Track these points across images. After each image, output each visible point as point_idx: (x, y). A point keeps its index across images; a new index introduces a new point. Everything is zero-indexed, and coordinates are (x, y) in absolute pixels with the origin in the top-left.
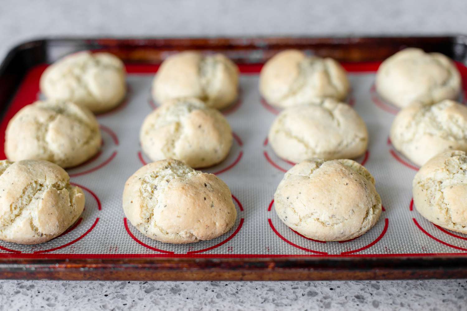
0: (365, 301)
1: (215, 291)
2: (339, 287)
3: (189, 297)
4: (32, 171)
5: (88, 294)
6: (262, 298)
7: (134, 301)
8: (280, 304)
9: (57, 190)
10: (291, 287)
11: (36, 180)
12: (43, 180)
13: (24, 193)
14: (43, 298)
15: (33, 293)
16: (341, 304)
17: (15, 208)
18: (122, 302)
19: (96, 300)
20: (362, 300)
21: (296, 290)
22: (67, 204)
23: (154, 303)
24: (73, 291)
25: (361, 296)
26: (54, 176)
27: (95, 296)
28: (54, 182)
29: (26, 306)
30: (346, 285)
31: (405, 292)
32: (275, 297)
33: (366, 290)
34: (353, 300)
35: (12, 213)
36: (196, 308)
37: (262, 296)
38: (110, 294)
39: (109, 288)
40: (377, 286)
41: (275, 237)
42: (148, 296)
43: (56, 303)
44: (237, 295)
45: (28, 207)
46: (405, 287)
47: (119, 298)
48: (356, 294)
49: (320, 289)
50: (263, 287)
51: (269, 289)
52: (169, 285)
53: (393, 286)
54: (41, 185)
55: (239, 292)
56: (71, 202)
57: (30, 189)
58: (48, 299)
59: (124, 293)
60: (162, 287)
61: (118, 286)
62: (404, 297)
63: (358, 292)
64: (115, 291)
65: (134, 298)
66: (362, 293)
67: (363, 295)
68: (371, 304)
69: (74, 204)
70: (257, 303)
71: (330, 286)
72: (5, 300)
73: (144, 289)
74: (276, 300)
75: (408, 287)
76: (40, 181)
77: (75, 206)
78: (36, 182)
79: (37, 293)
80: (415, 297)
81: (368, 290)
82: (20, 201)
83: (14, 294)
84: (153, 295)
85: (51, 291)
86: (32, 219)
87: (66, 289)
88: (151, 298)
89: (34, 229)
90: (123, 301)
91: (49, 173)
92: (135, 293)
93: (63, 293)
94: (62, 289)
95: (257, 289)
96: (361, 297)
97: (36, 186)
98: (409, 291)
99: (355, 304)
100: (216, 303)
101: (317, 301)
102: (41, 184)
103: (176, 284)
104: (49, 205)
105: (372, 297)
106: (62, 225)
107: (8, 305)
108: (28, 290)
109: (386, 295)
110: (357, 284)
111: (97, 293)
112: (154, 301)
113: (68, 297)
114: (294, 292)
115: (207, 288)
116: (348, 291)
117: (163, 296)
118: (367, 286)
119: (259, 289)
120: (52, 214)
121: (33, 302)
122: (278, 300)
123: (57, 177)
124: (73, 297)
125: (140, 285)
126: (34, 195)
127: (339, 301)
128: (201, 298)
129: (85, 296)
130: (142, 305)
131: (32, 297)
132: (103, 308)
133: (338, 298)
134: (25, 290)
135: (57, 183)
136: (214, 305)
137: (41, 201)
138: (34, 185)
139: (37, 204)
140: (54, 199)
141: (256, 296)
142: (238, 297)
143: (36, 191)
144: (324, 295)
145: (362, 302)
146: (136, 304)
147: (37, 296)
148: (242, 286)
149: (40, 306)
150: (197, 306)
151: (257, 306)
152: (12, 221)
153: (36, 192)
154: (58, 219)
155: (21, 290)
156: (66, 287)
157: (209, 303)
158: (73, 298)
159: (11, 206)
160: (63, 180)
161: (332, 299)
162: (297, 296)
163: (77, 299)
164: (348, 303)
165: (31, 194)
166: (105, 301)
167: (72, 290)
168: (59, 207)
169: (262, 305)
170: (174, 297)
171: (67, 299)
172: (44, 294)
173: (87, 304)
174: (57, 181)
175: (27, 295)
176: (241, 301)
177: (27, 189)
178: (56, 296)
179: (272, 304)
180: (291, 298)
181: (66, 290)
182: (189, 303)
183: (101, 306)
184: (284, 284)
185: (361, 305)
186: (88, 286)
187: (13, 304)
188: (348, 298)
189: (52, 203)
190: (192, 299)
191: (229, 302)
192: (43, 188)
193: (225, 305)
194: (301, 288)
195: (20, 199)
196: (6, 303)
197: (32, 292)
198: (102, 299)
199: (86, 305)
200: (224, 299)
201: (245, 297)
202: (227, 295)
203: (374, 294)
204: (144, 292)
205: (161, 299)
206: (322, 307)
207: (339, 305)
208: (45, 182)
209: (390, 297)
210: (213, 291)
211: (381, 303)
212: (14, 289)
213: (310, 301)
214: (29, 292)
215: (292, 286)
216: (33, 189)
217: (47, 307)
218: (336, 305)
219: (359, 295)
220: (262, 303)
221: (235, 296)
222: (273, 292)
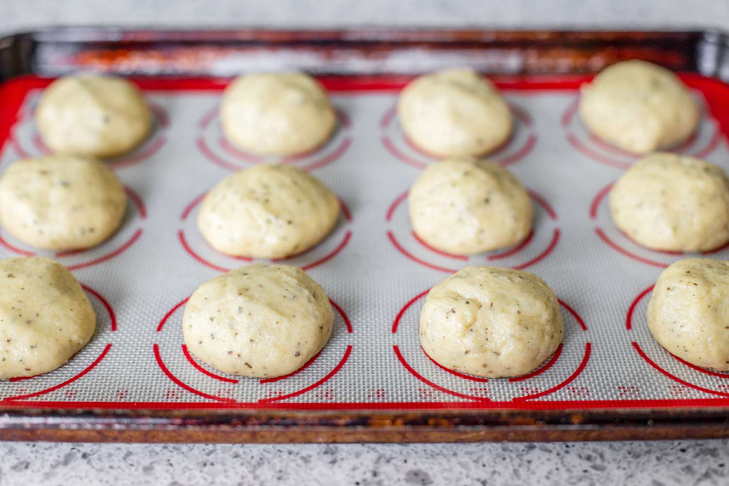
41: (402, 372)
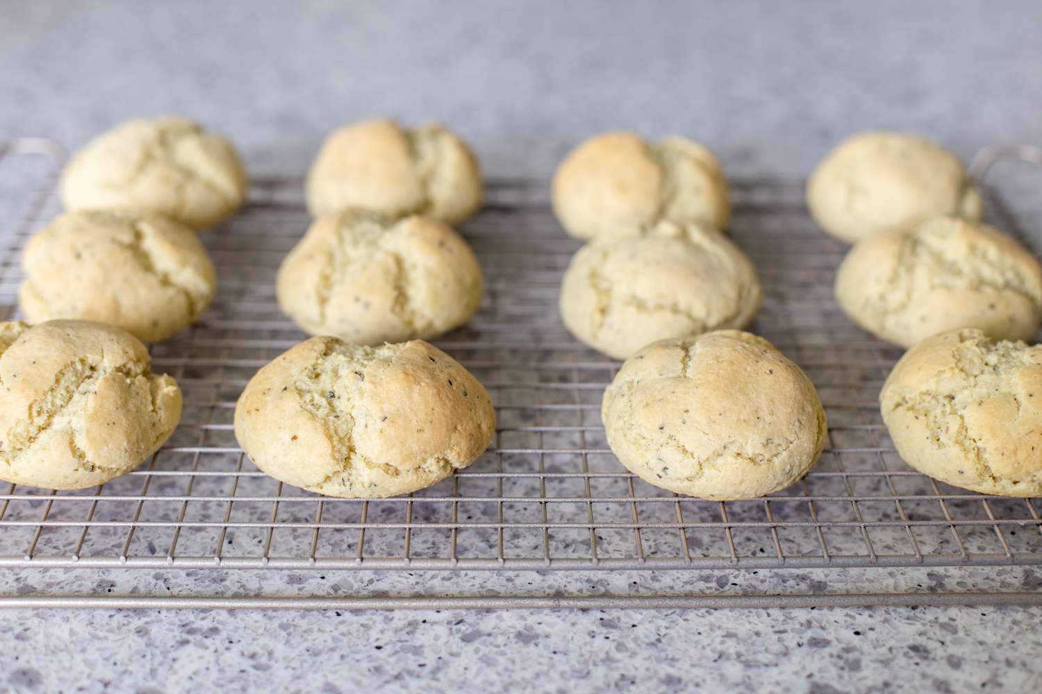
0: (931, 656)
1: (611, 637)
2: (872, 629)
3: (557, 650)
4: (75, 339)
5: (339, 644)
6: (713, 651)
7: (440, 658)
8: (752, 664)
9: (124, 377)
10: (771, 630)
11: (82, 357)
12: (98, 358)
13: (57, 381)
14: (243, 654)
15: (218, 642)
16: (881, 662)
17: (39, 413)
18: (415, 661)
19: (357, 657)
20: (925, 654)
21: (783, 635)
22: (146, 406)
23: (484, 662)
24: (306, 640)
25: (921, 646)
26: (120, 351)
27: (355, 648)
28: (119, 363)
29: (207, 669)
30: (887, 625)
31: (1011, 638)
32: (742, 648)
33: (931, 634)
34: (906, 654)
35: (32, 423)
36: (576, 671)
37: (713, 646)
38: (386, 644)
39: (382, 632)
40: (952, 626)
42: (470, 648)
43: (272, 663)
44: (659, 645)
45: (64, 410)
46: (1011, 629)
47: (408, 652)
48: (911, 642)
49: (833, 634)
50: (712, 630)
51: (725, 633)
52: (510, 627)
53: (986, 627)
54: (92, 368)
55: (664, 640)
56: (153, 403)
57: (70, 374)
58: (253, 656)
59: (418, 643)
60: (495, 630)
61: (401, 630)
62: (1012, 648)
63: (913, 639)
64: (397, 639)
65: (440, 652)
66: (922, 641)
67: (924, 644)
68: (944, 662)
69: (160, 409)
70: (704, 661)
71: (853, 627)
72: (159, 659)
73: (460, 635)
74: (743, 655)
75: (1016, 629)
76: (92, 358)
77: (162, 413)
78: (82, 361)
79: (227, 644)
80: (1032, 648)
81: (935, 633)
82: (49, 398)
83: (176, 645)
84: (479, 646)
85: (258, 639)
86: (72, 433)
87: (289, 634)
88: (477, 651)
89: (78, 454)
90: (417, 658)
91: (109, 343)
92: (440, 642)
93: (283, 642)
94: (279, 634)
95: (700, 633)
96: (921, 649)
97: (83, 369)
98: (1020, 636)
99: (912, 662)
100: (617, 661)
101: (831, 656)
102: (93, 365)
103: (526, 625)
104: (110, 404)
105: (944, 647)
106: (135, 450)
107: (167, 666)
108: (206, 637)
109: (973, 644)
110: (910, 624)
111: (359, 643)
112: (484, 658)
113: (297, 652)
114: (780, 640)
115: (593, 632)
116: (892, 637)
117: (502, 648)
118: (931, 626)
119: (704, 634)
120: (114, 423)
121: (220, 662)
122: (749, 655)
123: (127, 353)
124: (308, 651)
125: (449, 626)
126: (78, 387)
127: (875, 657)
128: (584, 651)
129: (332, 650)
130: (459, 665)
131: (216, 651)
132: (374, 672)
133: (873, 651)
134: (199, 637)
135: (124, 366)
136: (614, 665)
137: (91, 397)
138: (79, 367)
139: (83, 404)
140: (119, 393)
141: (700, 647)
142: (663, 650)
143: (81, 378)
144: (843, 646)
145: (926, 658)
146: (446, 663)
147: (228, 649)
148: (667, 628)
149: (237, 669)
150: (578, 667)
151: (705, 667)
152: (31, 439)
153: (83, 382)
154: (128, 436)
155: (191, 638)
156: (288, 631)
157: (603, 661)
158: (307, 653)
159: (30, 407)
160: (139, 360)
161: (862, 653)
162: (787, 648)
163: (316, 654)
164: (897, 661)
165: (72, 384)
166: (378, 659)
167: (302, 636)
168: (128, 411)
169: (715, 664)
170: (525, 650)
171: (293, 655)
172: (242, 646)
173: (340, 664)
174: (125, 361)
175: (207, 648)
176: (670, 657)
177: (64, 374)
178: (269, 649)
179: (736, 663)
180: (774, 651)
181: (290, 637)
182: (560, 661)
183: (372, 669)
184: (755, 624)
185: (923, 664)
186: (336, 629)
187: (176, 666)
188: (894, 651)
189: (115, 401)
190: (566, 654)
191: (645, 659)
192: (95, 373)
193: (637, 665)
194: (793, 630)
195: (50, 393)
196: (161, 664)
197: (216, 641)
198: (371, 653)
199: (338, 667)
200: (633, 655)
201: (678, 649)
202: (639, 645)
203: (948, 643)
204: (460, 641)
205: (497, 653)
206: (842, 669)
207: (879, 665)
208: (101, 361)
209: (981, 648)
210: (607, 638)
211: (964, 659)
212: (175, 636)
213: (817, 656)
214: (208, 642)
215: (773, 627)
216: (76, 376)
217: (252, 671)
218: (873, 665)
219: (916, 644)
220: (715, 661)
221: (657, 647)
222: (734, 639)
